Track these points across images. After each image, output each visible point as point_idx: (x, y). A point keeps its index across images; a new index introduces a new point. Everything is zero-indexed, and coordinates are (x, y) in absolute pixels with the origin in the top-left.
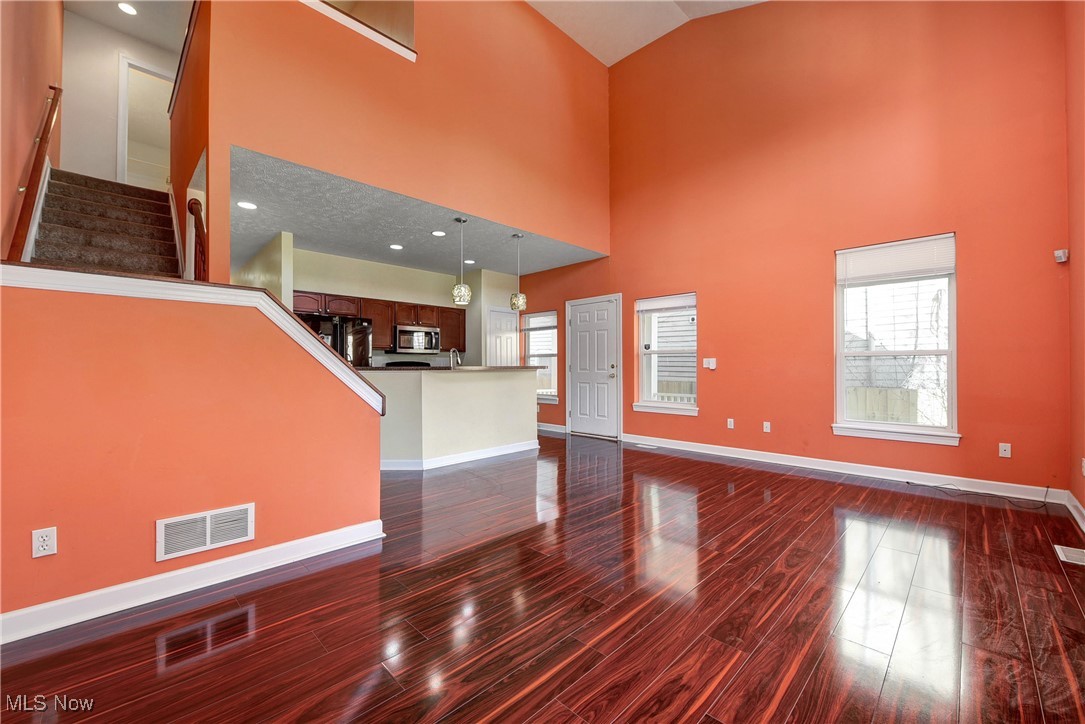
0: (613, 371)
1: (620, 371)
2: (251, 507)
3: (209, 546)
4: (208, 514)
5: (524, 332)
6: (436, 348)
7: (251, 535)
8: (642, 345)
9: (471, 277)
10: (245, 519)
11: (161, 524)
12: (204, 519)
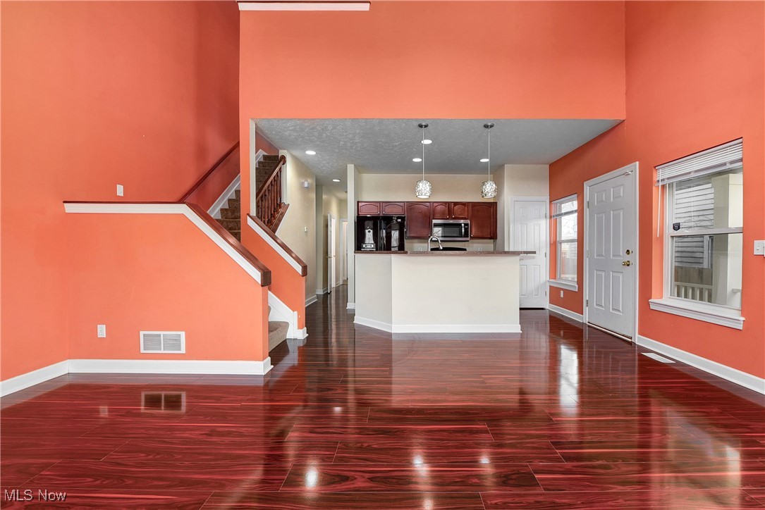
0: (628, 258)
1: (635, 258)
2: (183, 334)
3: (162, 351)
4: (162, 333)
5: (554, 218)
6: (466, 235)
7: (183, 351)
8: (669, 224)
9: (496, 172)
10: (179, 340)
11: (142, 333)
12: (159, 336)
